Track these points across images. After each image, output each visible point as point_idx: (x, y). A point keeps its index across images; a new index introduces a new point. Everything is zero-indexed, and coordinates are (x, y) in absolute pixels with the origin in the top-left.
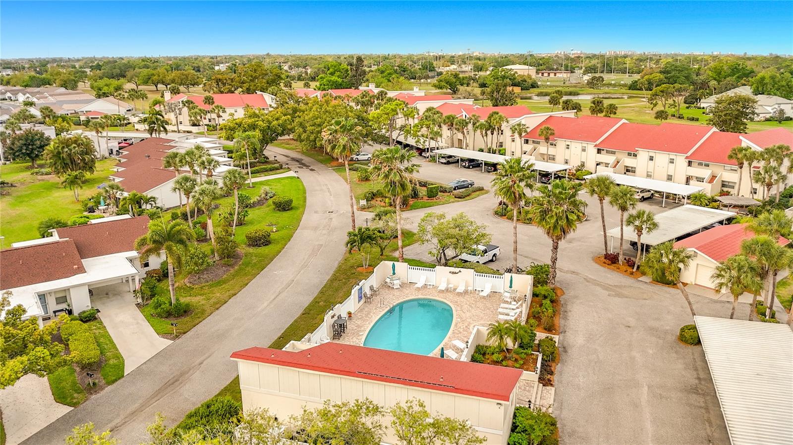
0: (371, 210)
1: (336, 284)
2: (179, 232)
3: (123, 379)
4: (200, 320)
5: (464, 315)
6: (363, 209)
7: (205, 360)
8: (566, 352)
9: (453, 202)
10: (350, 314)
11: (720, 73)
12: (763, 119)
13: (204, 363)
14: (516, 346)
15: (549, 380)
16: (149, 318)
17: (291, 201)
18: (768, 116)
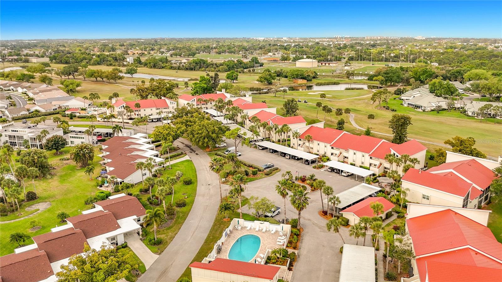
0: (227, 183)
1: (216, 227)
2: (159, 214)
3: (146, 272)
4: (167, 246)
5: (264, 242)
6: (224, 183)
7: (173, 262)
8: (299, 257)
9: (264, 178)
10: (222, 243)
11: (417, 73)
12: (430, 110)
13: (173, 264)
14: (281, 256)
15: (291, 269)
16: (147, 245)
17: (191, 180)
18: (433, 108)
